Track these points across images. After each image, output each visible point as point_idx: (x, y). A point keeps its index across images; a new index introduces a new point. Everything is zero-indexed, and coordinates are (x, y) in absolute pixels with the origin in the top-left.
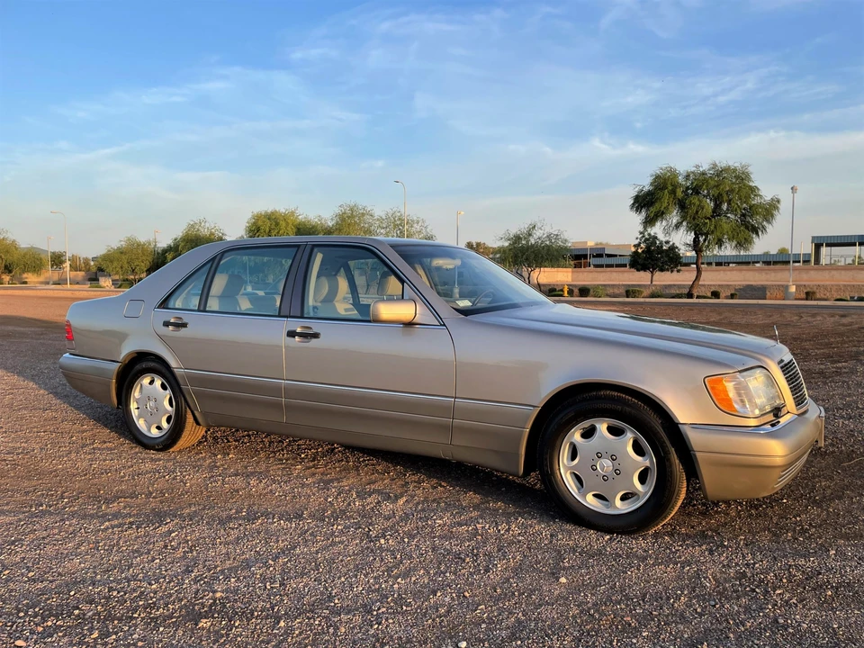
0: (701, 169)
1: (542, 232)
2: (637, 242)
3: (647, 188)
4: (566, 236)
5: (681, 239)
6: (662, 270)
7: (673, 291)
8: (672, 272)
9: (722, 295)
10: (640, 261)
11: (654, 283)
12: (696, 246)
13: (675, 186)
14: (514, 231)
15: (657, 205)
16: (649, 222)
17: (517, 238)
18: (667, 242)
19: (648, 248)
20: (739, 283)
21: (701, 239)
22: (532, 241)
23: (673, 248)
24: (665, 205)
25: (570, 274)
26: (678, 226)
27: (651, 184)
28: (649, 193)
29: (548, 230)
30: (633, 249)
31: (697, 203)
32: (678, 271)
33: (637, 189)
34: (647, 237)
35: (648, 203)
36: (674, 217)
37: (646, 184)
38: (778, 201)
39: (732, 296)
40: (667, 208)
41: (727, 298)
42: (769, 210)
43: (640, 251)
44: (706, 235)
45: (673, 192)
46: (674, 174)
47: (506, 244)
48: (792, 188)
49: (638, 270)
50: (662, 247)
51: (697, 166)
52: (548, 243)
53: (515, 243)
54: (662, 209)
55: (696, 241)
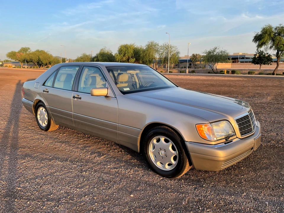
0: (282, 26)
1: (219, 50)
2: (256, 53)
3: (260, 33)
4: (227, 52)
5: (272, 52)
6: (264, 64)
7: (268, 72)
8: (268, 65)
10: (256, 61)
11: (261, 69)
12: (277, 55)
13: (271, 32)
14: (208, 50)
15: (262, 40)
16: (260, 46)
17: (210, 52)
18: (267, 54)
19: (260, 56)
21: (280, 53)
22: (215, 53)
23: (269, 56)
24: (266, 39)
25: (230, 65)
26: (271, 47)
27: (262, 31)
28: (261, 35)
29: (221, 49)
30: (254, 56)
31: (279, 39)
32: (271, 64)
33: (256, 34)
34: (260, 51)
35: (259, 39)
36: (270, 44)
37: (259, 32)
40: (266, 41)
43: (256, 57)
44: (282, 51)
45: (270, 35)
46: (271, 28)
47: (205, 55)
49: (255, 64)
50: (265, 55)
51: (280, 25)
52: (221, 54)
53: (208, 54)
54: (265, 41)
55: (278, 53)
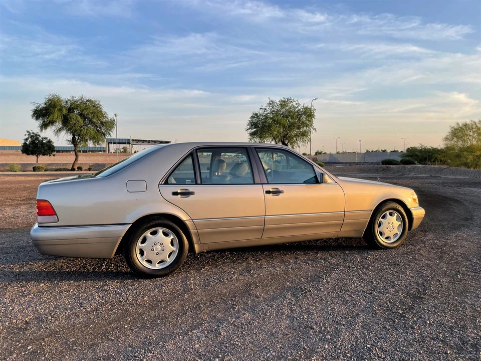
0: (75, 99)
2: (27, 136)
3: (42, 106)
6: (44, 155)
7: (54, 167)
8: (50, 156)
9: (83, 169)
10: (30, 149)
11: (39, 162)
12: (74, 142)
13: (61, 107)
15: (51, 117)
18: (47, 138)
19: (33, 141)
20: (91, 162)
21: (77, 137)
23: (49, 142)
24: (55, 117)
26: (60, 130)
27: (46, 104)
28: (42, 110)
30: (23, 142)
31: (75, 118)
32: (54, 155)
33: (35, 106)
36: (59, 125)
37: (41, 103)
38: (114, 120)
39: (89, 169)
41: (85, 170)
42: (111, 125)
43: (28, 143)
45: (61, 110)
46: (59, 100)
48: (115, 115)
49: (28, 154)
50: (42, 141)
51: (73, 97)
54: (54, 119)
55: (74, 138)
